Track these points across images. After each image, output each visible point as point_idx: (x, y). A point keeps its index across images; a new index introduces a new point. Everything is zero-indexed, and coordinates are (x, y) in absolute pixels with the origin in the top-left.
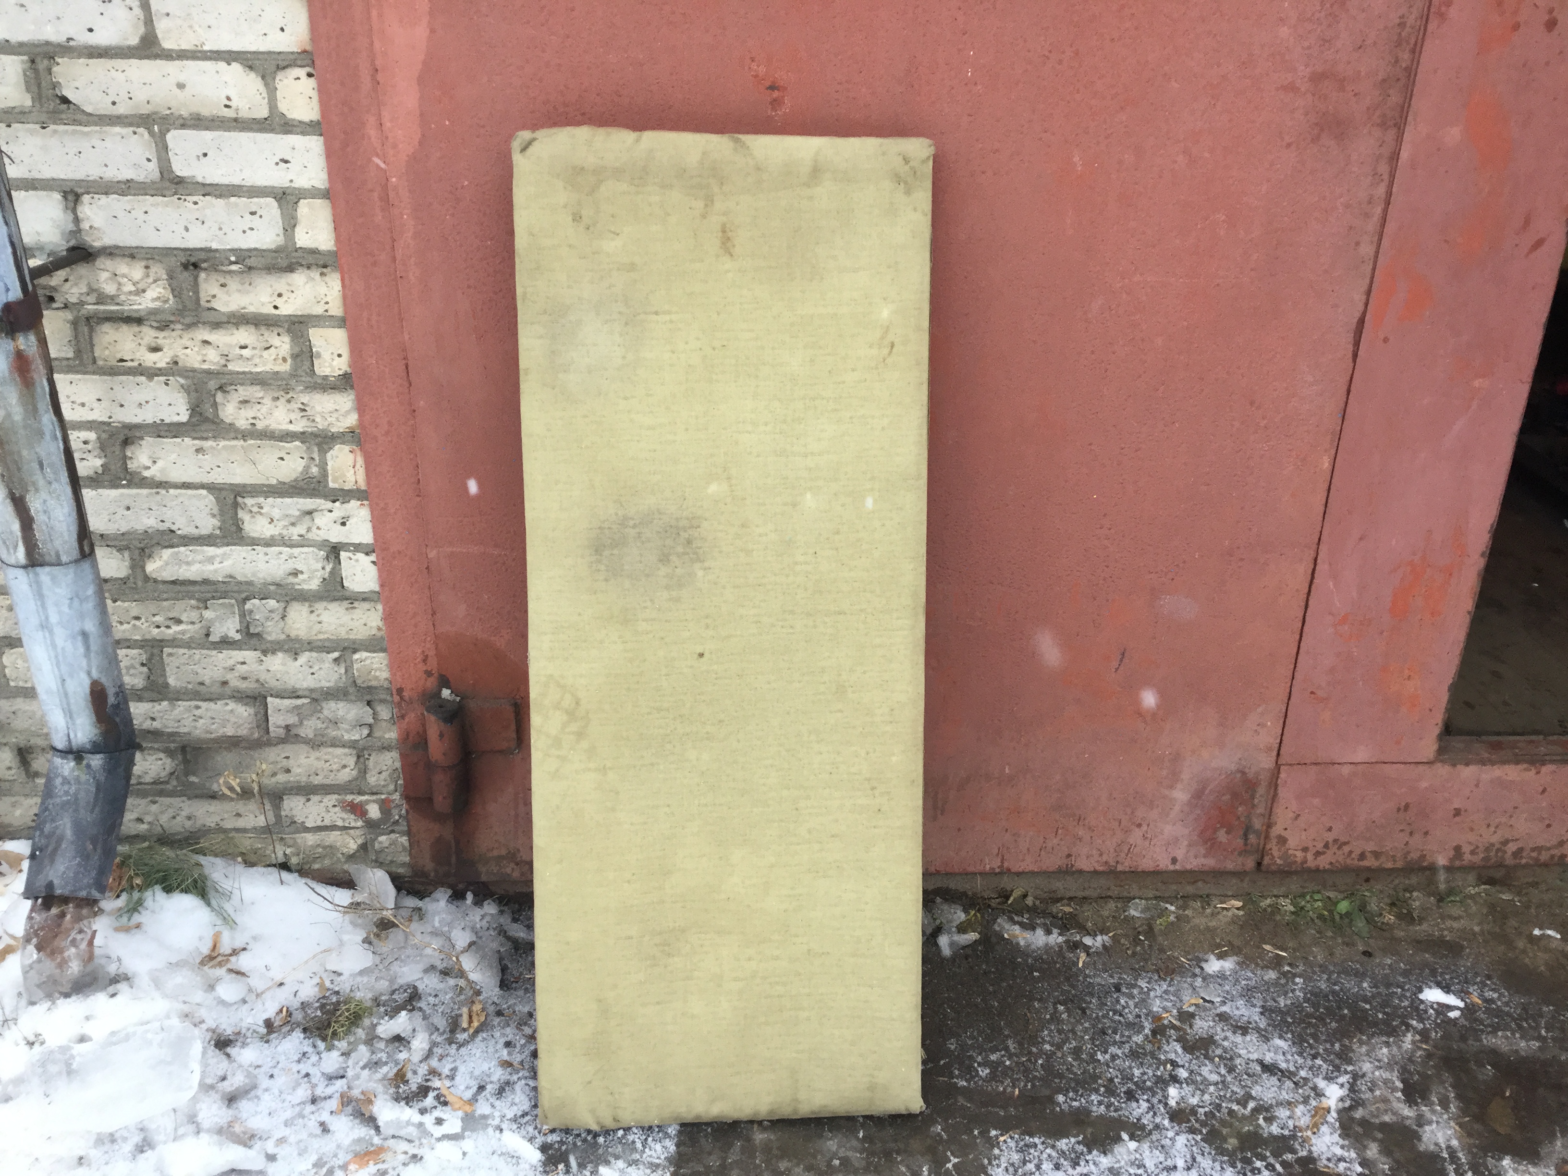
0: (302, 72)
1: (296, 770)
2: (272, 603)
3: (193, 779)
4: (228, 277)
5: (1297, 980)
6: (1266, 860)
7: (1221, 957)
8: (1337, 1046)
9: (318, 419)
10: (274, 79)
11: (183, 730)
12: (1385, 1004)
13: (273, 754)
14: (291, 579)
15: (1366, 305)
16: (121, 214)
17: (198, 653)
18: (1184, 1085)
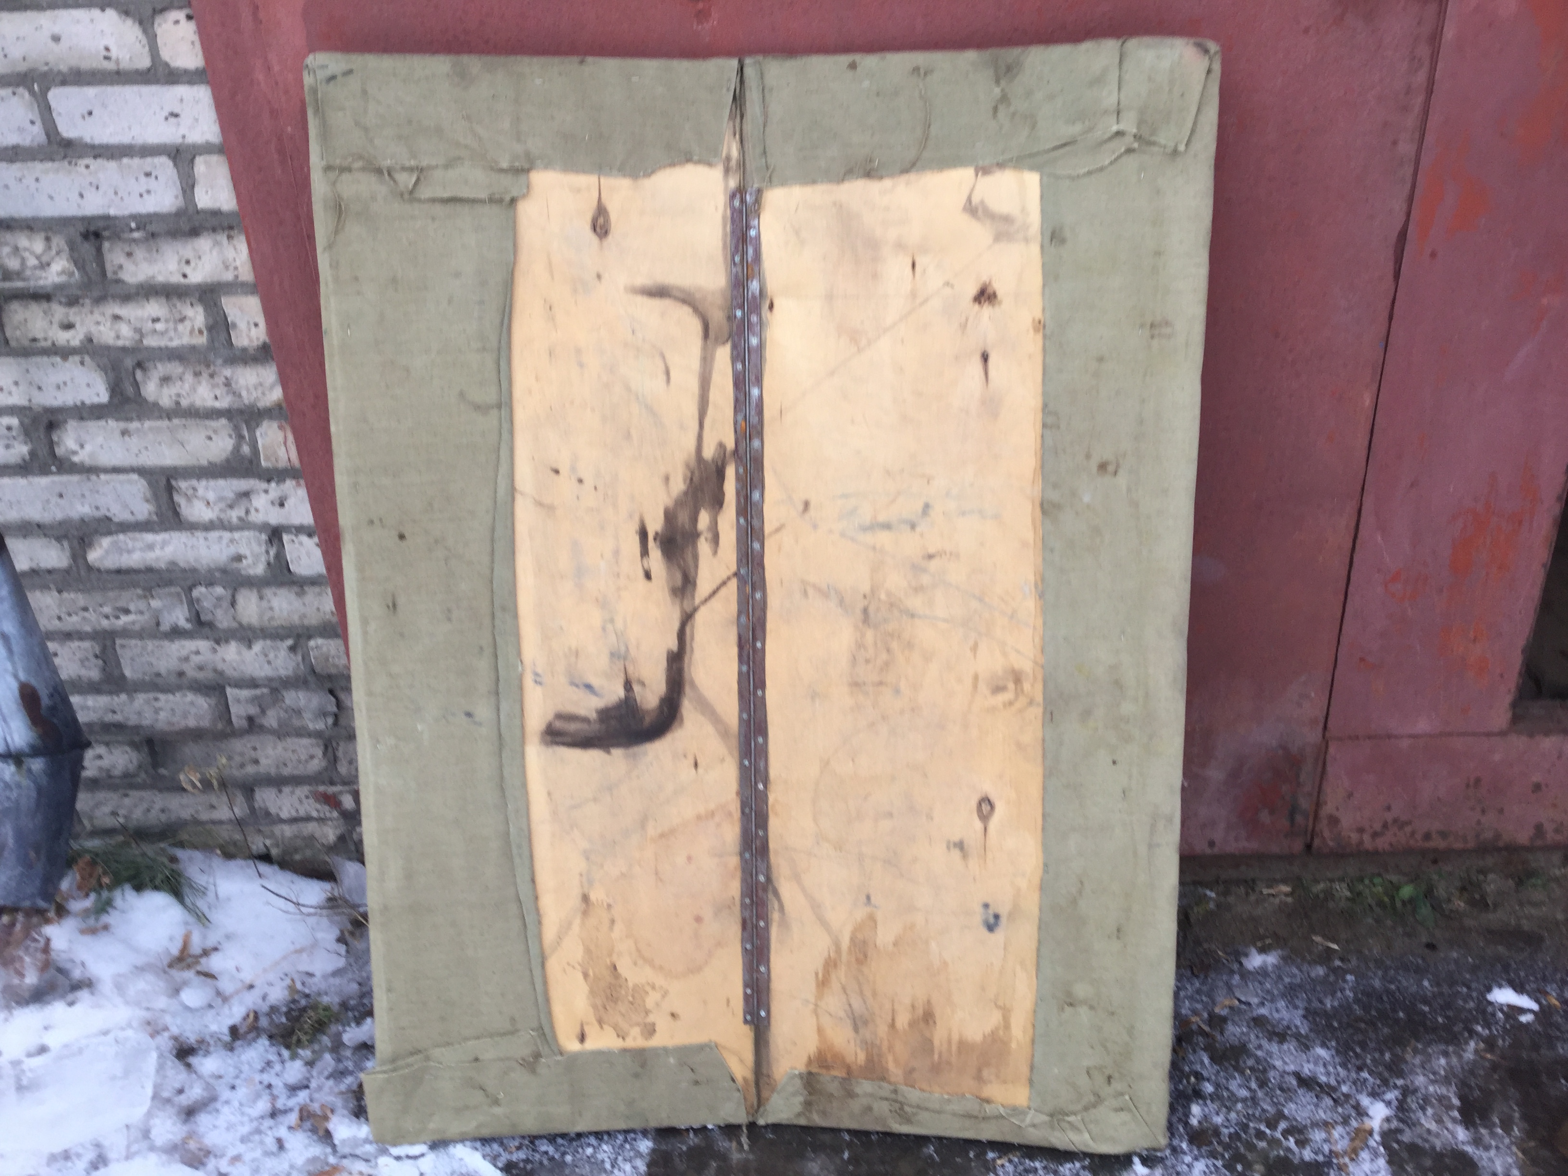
0: (180, 15)
1: (263, 761)
2: (219, 590)
3: (163, 771)
4: (133, 245)
5: (1349, 977)
6: (1317, 842)
7: (1263, 950)
8: (1387, 1056)
9: (244, 394)
10: (153, 24)
11: (146, 722)
12: (1448, 1006)
13: (238, 745)
14: (236, 565)
15: (1408, 214)
16: (12, 183)
17: (150, 645)
18: (1209, 1102)
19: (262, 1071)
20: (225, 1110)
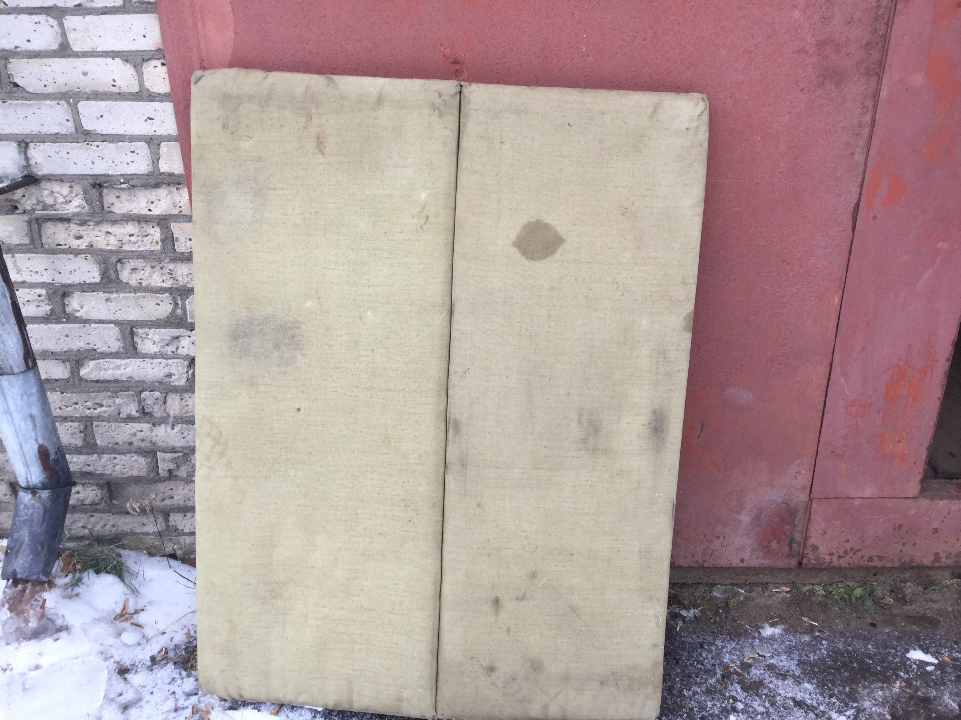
0: (158, 63)
1: (176, 498)
2: (157, 394)
3: (115, 502)
4: (121, 192)
5: (824, 642)
6: (805, 561)
7: (772, 625)
8: (847, 689)
9: (180, 279)
10: (142, 67)
11: (107, 472)
12: (882, 661)
13: (162, 487)
14: (168, 379)
15: (860, 194)
16: (53, 154)
17: (114, 425)
18: (740, 714)
19: (170, 683)
20: (147, 707)
